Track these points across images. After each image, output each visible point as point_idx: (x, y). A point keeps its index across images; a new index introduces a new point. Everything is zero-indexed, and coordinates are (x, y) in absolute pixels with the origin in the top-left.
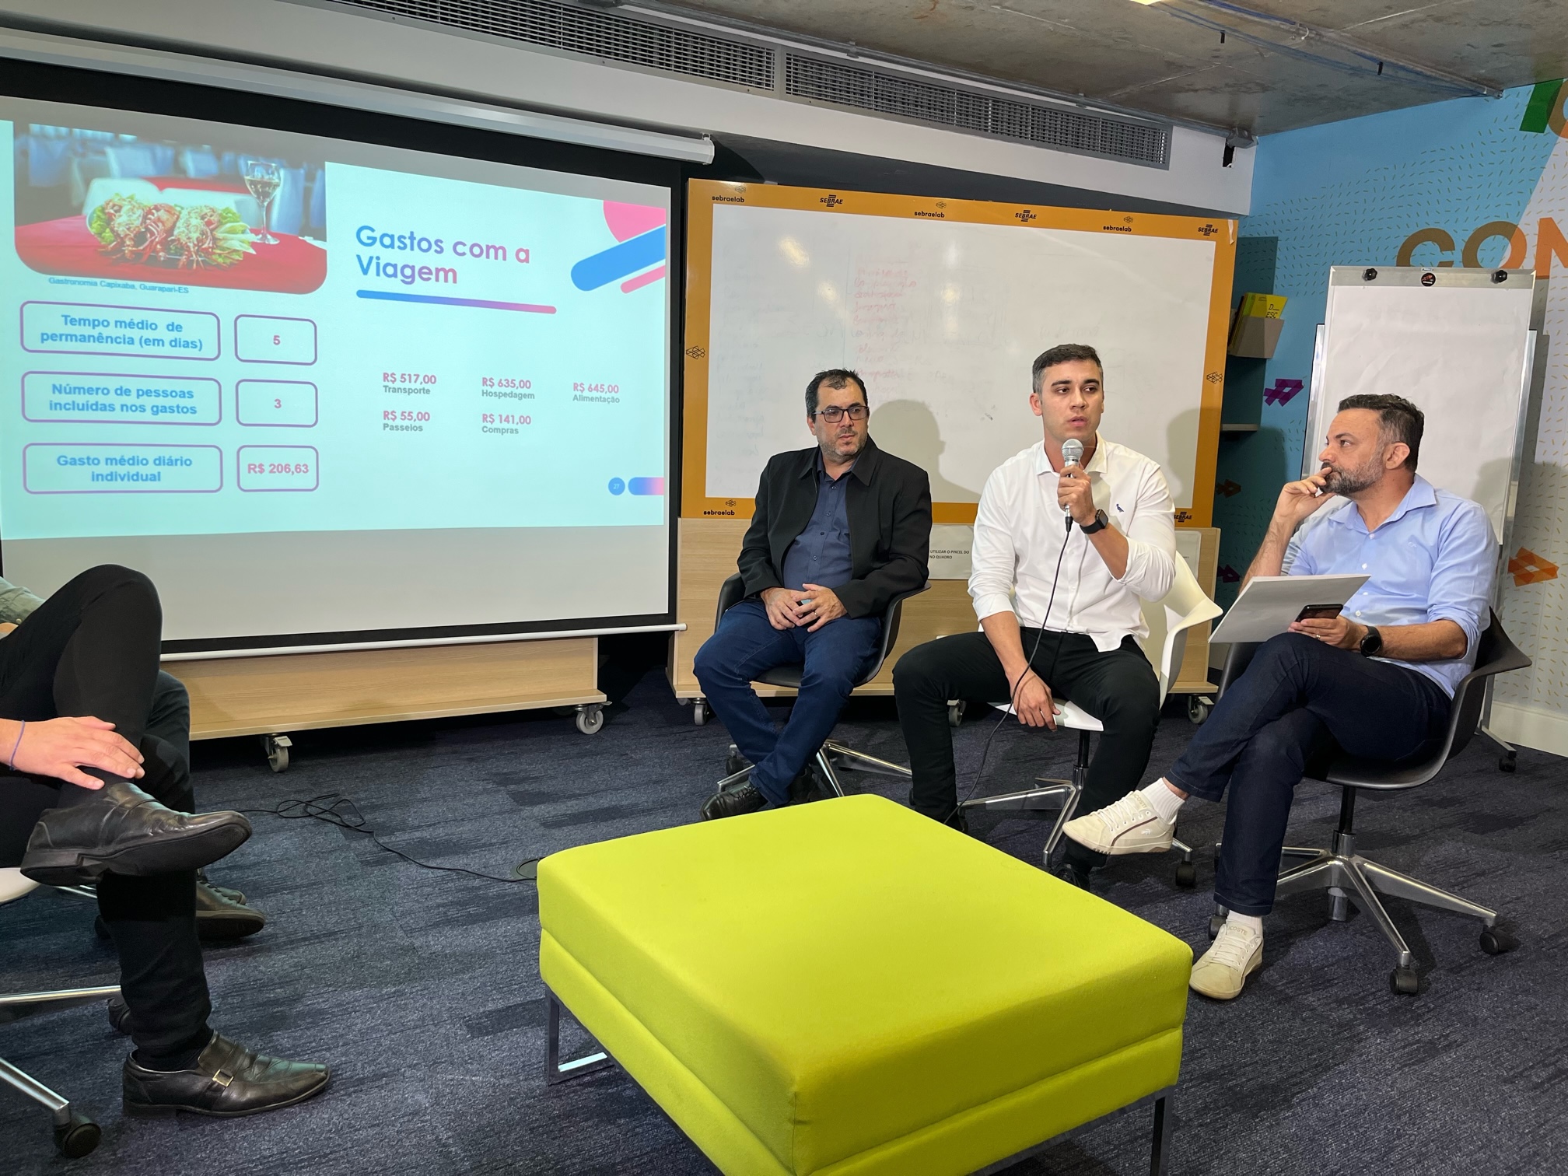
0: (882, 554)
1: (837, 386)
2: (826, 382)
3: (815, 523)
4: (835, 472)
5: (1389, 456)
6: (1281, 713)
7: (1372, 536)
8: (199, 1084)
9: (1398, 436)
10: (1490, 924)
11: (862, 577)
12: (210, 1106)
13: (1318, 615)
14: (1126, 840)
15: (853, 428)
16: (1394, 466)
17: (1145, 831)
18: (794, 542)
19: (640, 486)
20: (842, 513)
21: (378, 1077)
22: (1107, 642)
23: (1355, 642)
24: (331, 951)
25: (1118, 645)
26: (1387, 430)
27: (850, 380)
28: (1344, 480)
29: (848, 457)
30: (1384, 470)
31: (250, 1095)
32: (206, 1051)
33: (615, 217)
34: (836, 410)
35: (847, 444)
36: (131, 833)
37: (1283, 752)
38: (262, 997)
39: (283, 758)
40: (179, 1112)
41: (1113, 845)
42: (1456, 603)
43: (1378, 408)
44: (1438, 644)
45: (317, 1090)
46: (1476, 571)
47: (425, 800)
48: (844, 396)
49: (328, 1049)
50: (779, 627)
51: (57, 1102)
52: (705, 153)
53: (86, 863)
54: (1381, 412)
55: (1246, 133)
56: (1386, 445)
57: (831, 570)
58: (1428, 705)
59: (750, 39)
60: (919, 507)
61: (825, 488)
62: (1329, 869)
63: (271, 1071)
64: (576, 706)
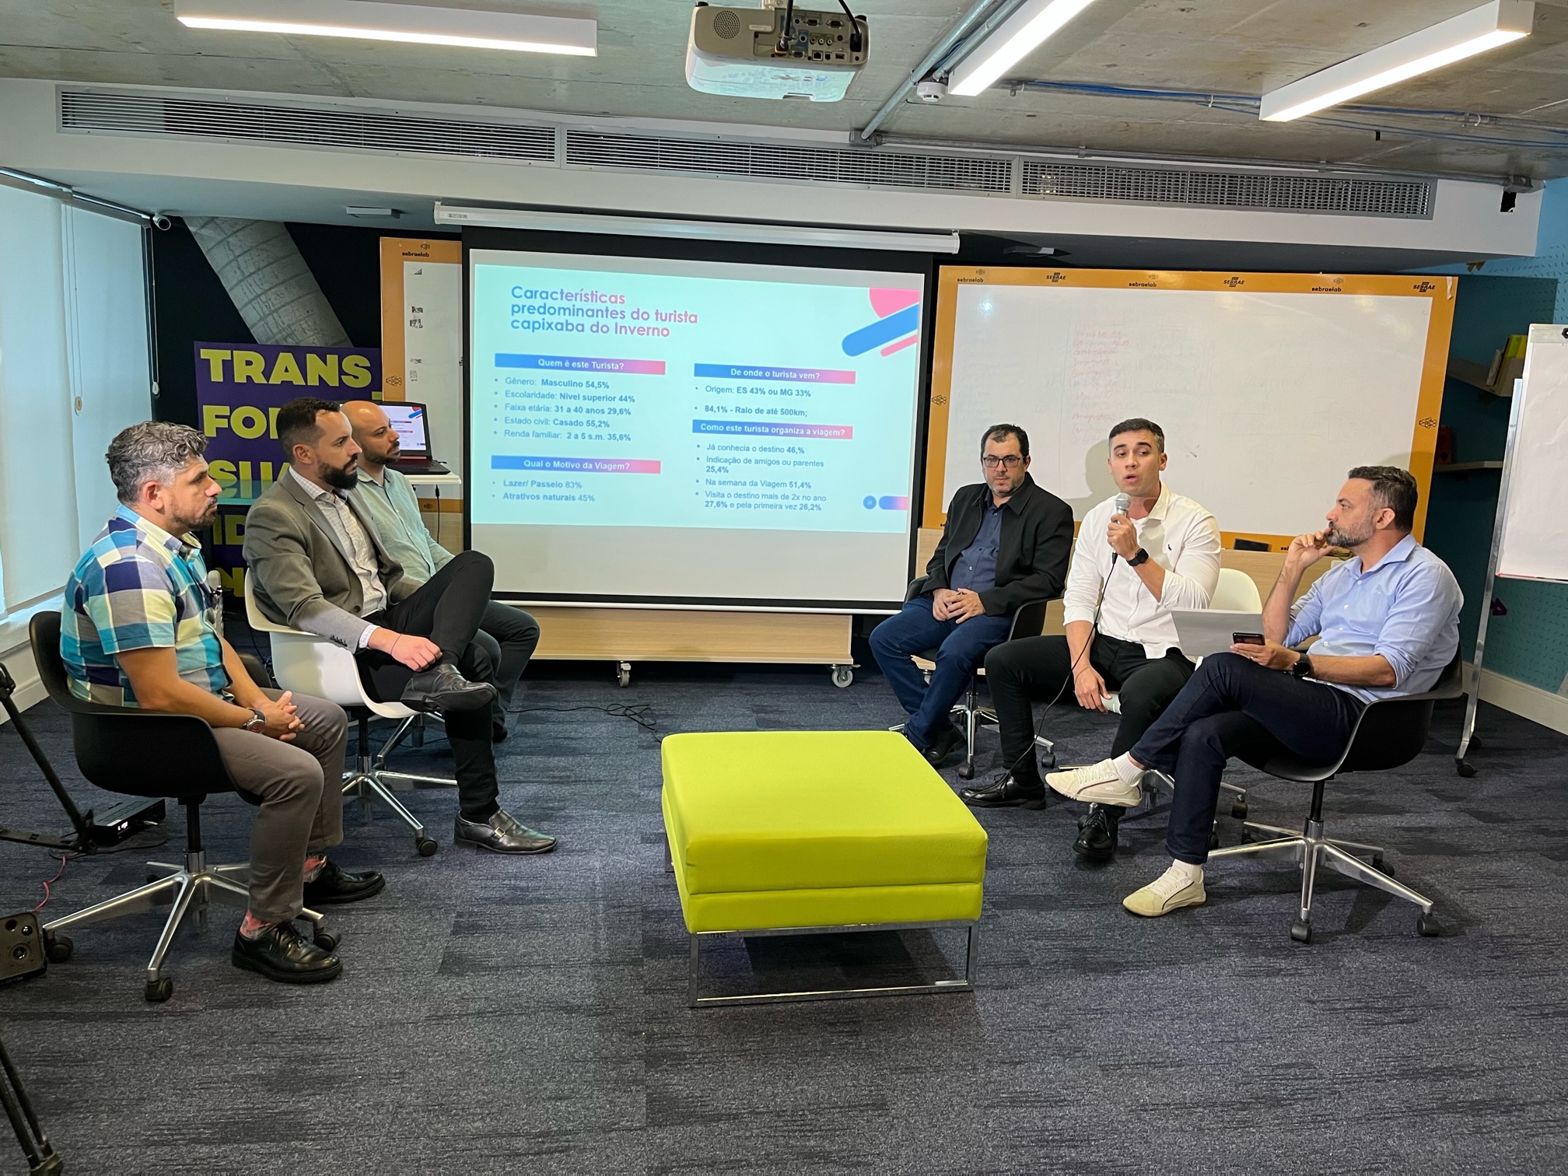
0: (1021, 568)
1: (998, 439)
2: (992, 435)
3: (978, 541)
4: (999, 502)
5: (1378, 519)
6: (1210, 712)
7: (1360, 582)
8: (490, 832)
9: (1387, 502)
11: (1003, 585)
12: (490, 846)
13: (1246, 640)
14: (1091, 792)
15: (1007, 474)
16: (1384, 526)
17: (1109, 788)
18: (960, 555)
19: (888, 503)
20: (996, 535)
21: (581, 851)
22: (1155, 651)
23: (1286, 665)
25: (1164, 655)
26: (1377, 498)
27: (1012, 436)
28: (1341, 537)
29: (1004, 494)
30: (1375, 530)
31: (513, 844)
32: (493, 817)
33: (879, 299)
34: (995, 458)
35: (1001, 484)
36: (444, 687)
37: (1205, 740)
39: (625, 678)
40: (479, 847)
41: (1079, 793)
42: (1392, 643)
43: (1373, 479)
45: (550, 850)
46: (1418, 618)
47: (701, 715)
50: (938, 618)
51: (419, 826)
52: (952, 245)
53: (427, 701)
54: (1374, 482)
56: (1376, 509)
57: (980, 579)
59: (991, 155)
61: (989, 515)
64: (832, 665)
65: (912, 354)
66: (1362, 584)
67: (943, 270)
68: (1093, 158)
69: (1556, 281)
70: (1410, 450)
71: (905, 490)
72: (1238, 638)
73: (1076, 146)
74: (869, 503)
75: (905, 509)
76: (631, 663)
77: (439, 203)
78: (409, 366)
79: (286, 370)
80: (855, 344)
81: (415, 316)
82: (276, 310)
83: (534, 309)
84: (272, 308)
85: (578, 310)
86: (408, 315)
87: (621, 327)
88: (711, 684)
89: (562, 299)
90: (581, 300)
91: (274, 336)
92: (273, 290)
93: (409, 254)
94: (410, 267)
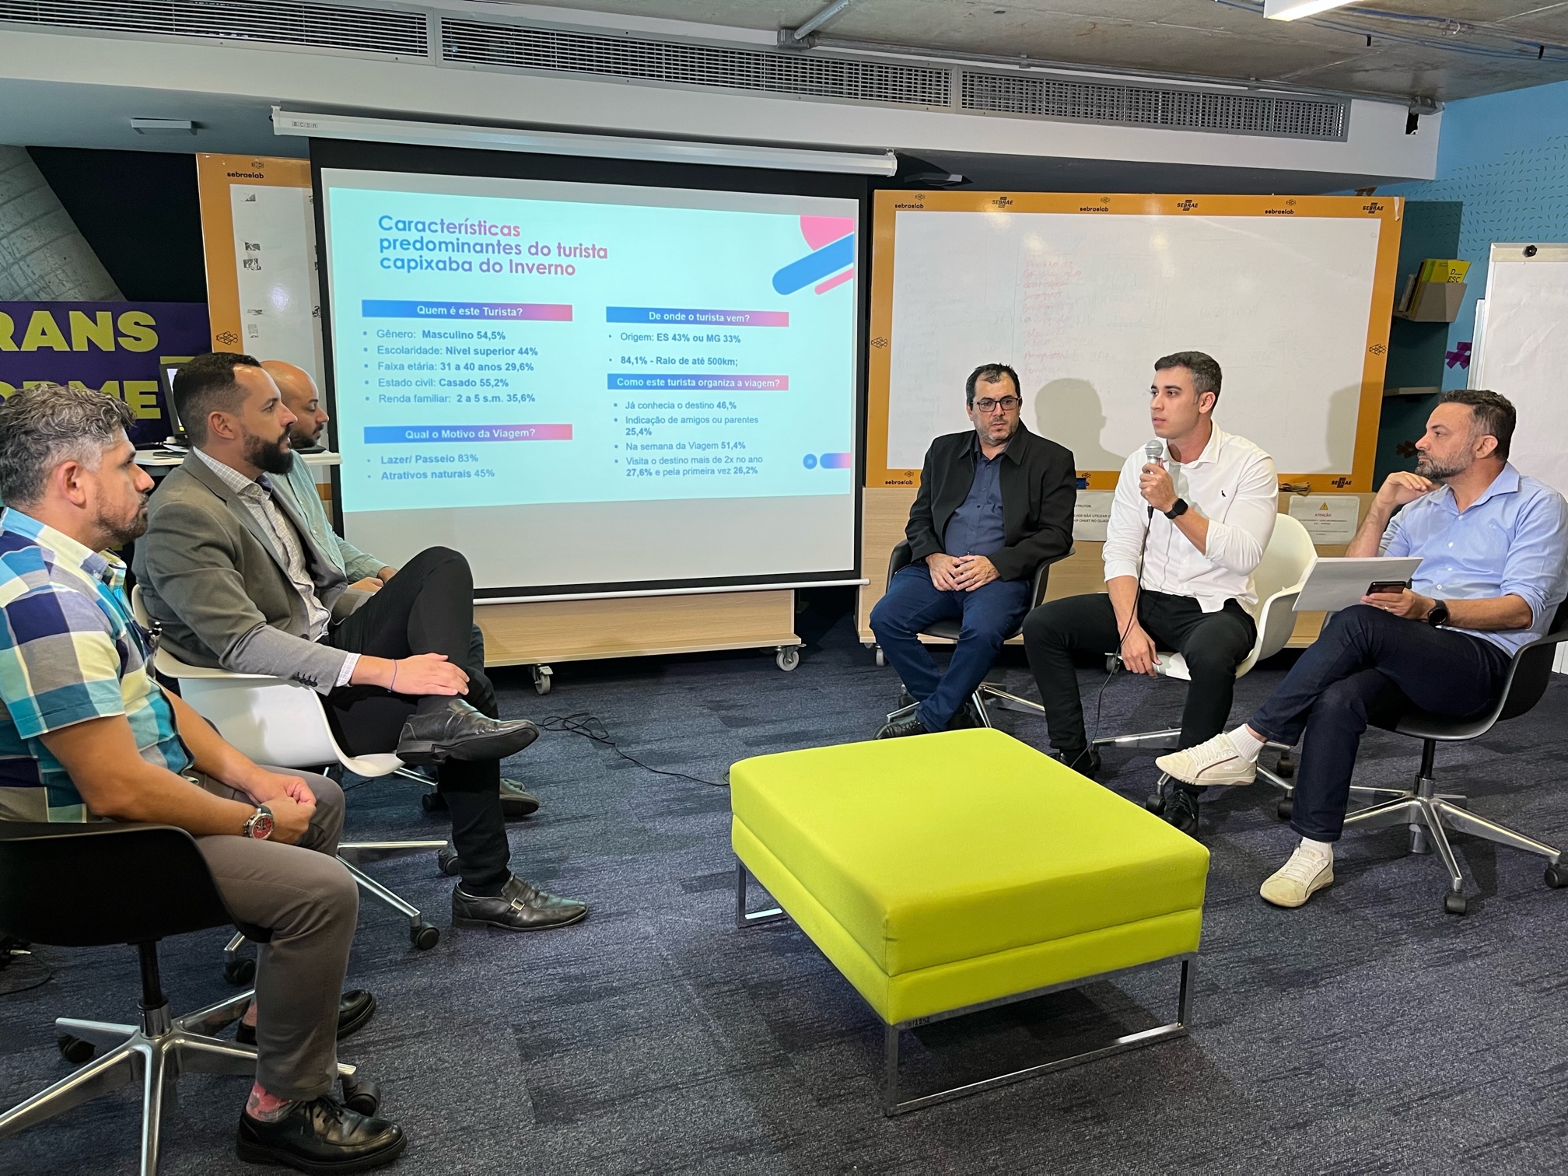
0: (1031, 525)
1: (991, 380)
2: (982, 376)
3: (972, 497)
4: (991, 453)
5: (1478, 447)
6: (1347, 674)
7: (1460, 517)
8: (502, 908)
9: (1488, 429)
10: (1554, 862)
11: (1013, 545)
12: (507, 923)
13: (1385, 590)
14: (1210, 774)
15: (1004, 418)
16: (1483, 456)
17: (1228, 767)
18: (954, 513)
19: (831, 461)
20: (996, 489)
21: (619, 914)
22: (1211, 604)
23: (1422, 613)
24: (587, 829)
25: (1221, 607)
26: (1478, 423)
27: (1004, 374)
28: (1436, 468)
29: (1000, 441)
30: (1474, 459)
31: (536, 917)
32: (507, 886)
33: (811, 229)
34: (989, 402)
35: (999, 430)
36: (465, 732)
37: (1347, 705)
38: (539, 857)
39: (546, 683)
40: (490, 925)
41: (1197, 777)
42: (1524, 580)
43: (1472, 404)
44: (1502, 617)
45: (579, 918)
46: (1547, 552)
47: (655, 720)
48: (999, 388)
49: (586, 894)
50: (940, 589)
51: (412, 911)
52: (888, 166)
53: (437, 751)
54: (1474, 407)
55: (1429, 101)
56: (1476, 436)
57: (987, 538)
58: (1491, 669)
59: (929, 63)
60: (1066, 482)
61: (981, 467)
62: (1408, 808)
63: (549, 903)
64: (776, 647)
65: (849, 290)
66: (1463, 519)
67: (878, 193)
68: (1033, 69)
69: (1461, 204)
70: (1360, 380)
71: (847, 445)
72: (1375, 588)
73: (1018, 55)
74: (809, 462)
75: (848, 467)
76: (552, 665)
77: (278, 108)
78: (246, 319)
79: (44, 333)
80: (788, 280)
81: (249, 255)
82: (23, 258)
83: (409, 244)
84: (18, 256)
85: (463, 244)
86: (241, 254)
87: (517, 265)
88: (642, 682)
89: (443, 231)
90: (466, 233)
91: (22, 290)
92: (18, 233)
93: (237, 175)
94: (238, 192)
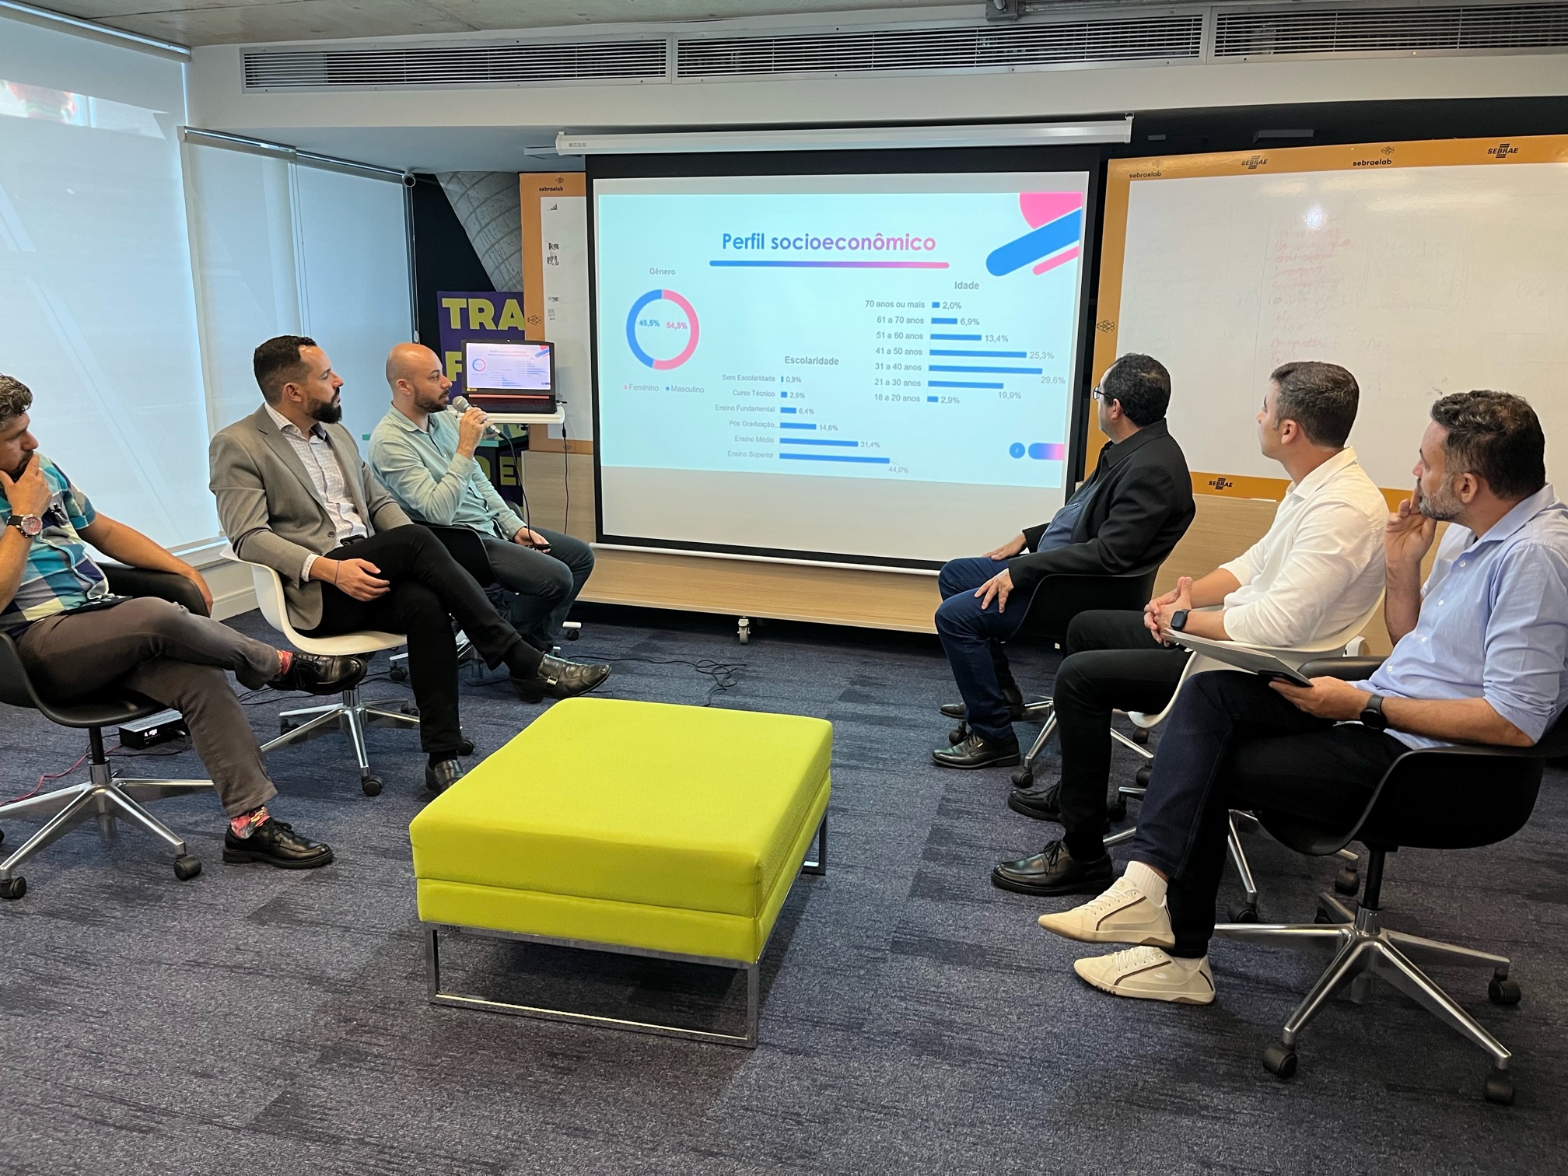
5: (1462, 487)
9: (1466, 465)
16: (1469, 498)
26: (1452, 457)
33: (1031, 206)
43: (1448, 427)
54: (1448, 433)
56: (1455, 474)
59: (1173, 10)
65: (1073, 271)
67: (1113, 164)
71: (1061, 435)
74: (1017, 450)
75: (1061, 458)
76: (753, 619)
77: (562, 133)
78: (548, 305)
79: (512, 316)
80: (1003, 261)
81: (551, 253)
86: (546, 253)
93: (546, 189)
94: (546, 202)
